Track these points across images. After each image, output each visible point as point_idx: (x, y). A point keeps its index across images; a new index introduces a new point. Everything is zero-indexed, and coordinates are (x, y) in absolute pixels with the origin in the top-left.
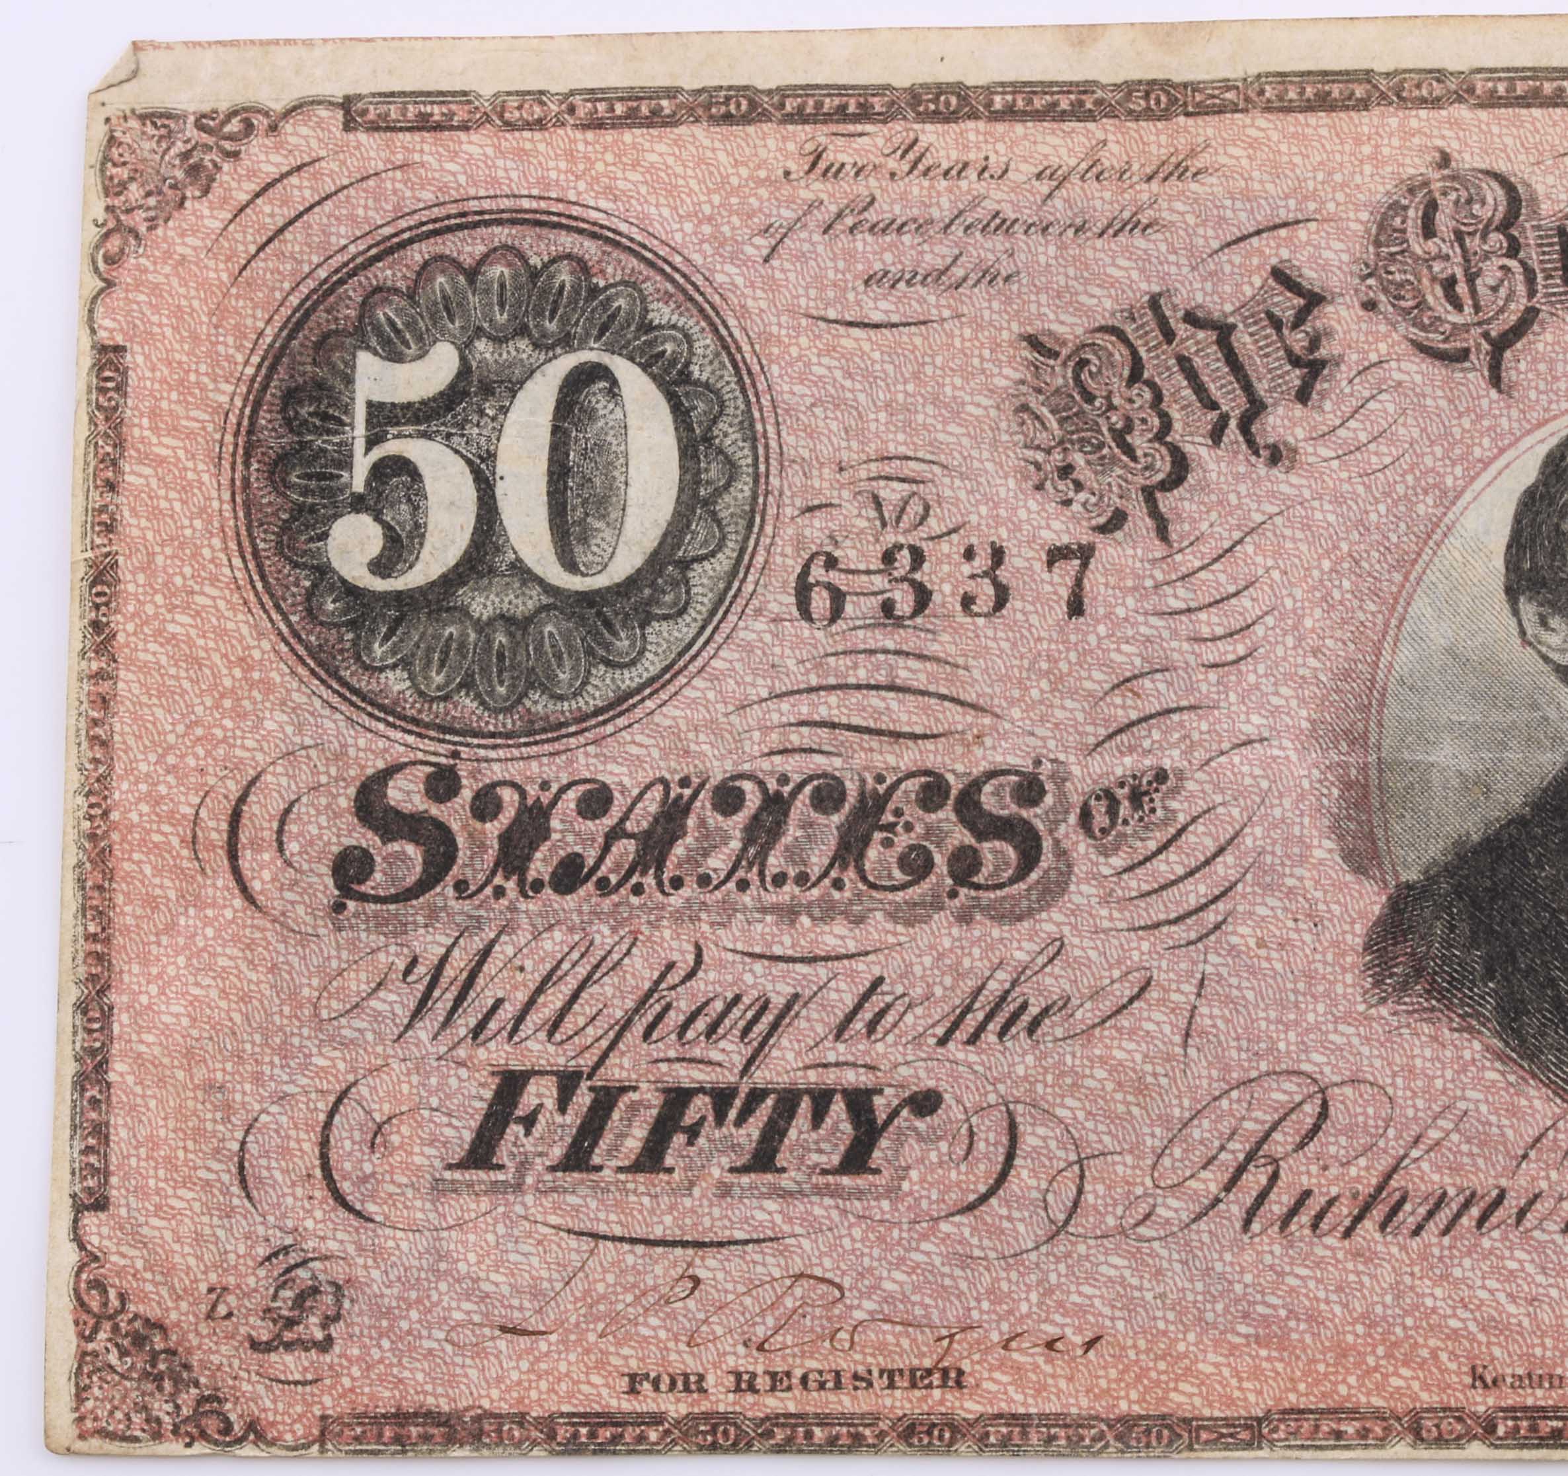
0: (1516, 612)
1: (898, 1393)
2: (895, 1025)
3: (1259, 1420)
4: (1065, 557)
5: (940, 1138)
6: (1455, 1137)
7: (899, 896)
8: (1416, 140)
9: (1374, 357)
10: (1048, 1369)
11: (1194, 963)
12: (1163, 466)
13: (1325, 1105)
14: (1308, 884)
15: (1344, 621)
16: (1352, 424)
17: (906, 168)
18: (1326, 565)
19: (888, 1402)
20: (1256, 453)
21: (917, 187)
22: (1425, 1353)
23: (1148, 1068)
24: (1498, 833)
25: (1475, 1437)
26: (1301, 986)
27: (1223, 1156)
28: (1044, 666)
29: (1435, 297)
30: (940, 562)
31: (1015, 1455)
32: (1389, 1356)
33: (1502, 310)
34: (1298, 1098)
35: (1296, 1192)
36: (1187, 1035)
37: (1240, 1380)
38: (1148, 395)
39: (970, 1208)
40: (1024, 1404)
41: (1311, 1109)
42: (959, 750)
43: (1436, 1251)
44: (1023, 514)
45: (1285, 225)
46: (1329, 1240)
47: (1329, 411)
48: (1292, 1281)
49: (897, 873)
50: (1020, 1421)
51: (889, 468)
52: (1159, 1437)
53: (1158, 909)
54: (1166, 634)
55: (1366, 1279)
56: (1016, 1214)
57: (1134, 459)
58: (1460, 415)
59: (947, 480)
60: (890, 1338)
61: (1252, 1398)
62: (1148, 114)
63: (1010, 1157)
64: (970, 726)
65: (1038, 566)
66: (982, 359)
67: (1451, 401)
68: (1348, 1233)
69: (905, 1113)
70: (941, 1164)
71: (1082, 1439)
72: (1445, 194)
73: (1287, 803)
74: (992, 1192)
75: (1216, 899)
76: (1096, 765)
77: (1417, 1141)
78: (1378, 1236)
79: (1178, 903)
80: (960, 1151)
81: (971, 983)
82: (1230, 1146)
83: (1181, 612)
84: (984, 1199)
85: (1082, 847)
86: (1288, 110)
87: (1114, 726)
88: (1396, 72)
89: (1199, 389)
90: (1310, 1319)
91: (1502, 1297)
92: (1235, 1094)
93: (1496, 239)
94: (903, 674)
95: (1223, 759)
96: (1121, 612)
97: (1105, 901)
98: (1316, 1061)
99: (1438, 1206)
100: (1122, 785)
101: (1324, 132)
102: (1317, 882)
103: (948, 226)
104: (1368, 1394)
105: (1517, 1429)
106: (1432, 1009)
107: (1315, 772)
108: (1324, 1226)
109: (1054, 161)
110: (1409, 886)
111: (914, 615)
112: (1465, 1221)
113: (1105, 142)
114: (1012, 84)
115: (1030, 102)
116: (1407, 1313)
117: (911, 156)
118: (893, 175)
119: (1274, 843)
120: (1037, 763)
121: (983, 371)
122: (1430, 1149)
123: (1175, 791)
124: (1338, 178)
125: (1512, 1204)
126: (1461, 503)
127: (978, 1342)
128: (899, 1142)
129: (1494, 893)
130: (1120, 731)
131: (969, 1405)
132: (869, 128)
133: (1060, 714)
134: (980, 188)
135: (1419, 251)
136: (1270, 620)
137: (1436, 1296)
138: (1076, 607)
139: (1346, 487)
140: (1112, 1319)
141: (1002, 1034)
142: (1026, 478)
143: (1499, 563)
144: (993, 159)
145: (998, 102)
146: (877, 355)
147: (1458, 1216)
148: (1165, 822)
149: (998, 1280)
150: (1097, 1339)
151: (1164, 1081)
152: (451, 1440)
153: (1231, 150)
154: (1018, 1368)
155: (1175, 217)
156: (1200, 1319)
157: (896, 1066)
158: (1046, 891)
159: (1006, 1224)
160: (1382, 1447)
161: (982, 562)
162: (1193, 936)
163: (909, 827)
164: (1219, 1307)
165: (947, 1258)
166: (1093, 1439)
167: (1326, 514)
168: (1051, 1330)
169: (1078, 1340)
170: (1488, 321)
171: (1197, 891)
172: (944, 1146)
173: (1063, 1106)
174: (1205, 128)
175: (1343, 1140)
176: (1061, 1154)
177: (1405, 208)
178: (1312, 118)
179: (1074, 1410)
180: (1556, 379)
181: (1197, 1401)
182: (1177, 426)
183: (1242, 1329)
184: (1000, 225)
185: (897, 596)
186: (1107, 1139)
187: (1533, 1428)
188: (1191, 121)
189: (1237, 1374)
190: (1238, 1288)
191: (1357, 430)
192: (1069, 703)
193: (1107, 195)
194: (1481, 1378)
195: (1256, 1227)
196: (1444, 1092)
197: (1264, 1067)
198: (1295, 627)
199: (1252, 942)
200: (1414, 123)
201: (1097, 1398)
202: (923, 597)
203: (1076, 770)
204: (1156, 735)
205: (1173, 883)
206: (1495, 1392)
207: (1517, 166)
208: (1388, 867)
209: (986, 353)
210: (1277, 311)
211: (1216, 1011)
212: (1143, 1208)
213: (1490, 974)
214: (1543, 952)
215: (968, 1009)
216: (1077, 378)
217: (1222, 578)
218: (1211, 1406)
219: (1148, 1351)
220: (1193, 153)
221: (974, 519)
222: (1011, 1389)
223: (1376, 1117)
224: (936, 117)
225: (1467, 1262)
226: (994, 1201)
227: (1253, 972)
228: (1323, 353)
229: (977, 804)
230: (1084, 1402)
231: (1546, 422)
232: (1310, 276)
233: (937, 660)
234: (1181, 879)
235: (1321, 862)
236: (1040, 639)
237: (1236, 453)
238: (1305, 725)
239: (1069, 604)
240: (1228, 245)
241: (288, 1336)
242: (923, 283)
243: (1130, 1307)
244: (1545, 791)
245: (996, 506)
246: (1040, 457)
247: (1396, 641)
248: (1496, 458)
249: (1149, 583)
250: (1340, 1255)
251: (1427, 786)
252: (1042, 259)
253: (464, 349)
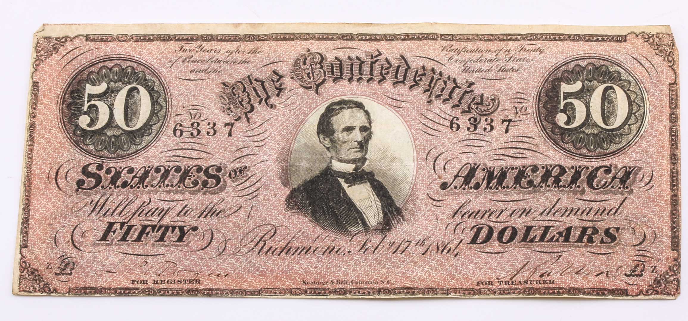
0: (319, 137)
1: (187, 284)
2: (189, 214)
3: (260, 290)
4: (228, 125)
5: (197, 236)
6: (301, 236)
7: (192, 189)
8: (303, 47)
9: (293, 88)
10: (217, 280)
11: (251, 203)
12: (249, 108)
13: (276, 230)
14: (274, 188)
15: (284, 138)
16: (288, 101)
17: (200, 50)
18: (281, 128)
19: (185, 286)
20: (268, 106)
21: (202, 54)
22: (294, 277)
23: (240, 223)
24: (313, 179)
25: (303, 294)
26: (272, 208)
27: (255, 240)
28: (223, 146)
29: (305, 76)
30: (203, 125)
31: (210, 296)
32: (286, 278)
33: (319, 79)
34: (270, 229)
35: (269, 247)
36: (249, 217)
37: (256, 283)
38: (247, 94)
39: (203, 249)
40: (212, 287)
41: (273, 231)
42: (205, 161)
43: (297, 258)
44: (220, 117)
45: (276, 62)
46: (275, 256)
47: (283, 98)
48: (268, 264)
49: (191, 185)
50: (211, 290)
51: (193, 107)
52: (239, 293)
53: (244, 193)
54: (248, 140)
55: (282, 263)
56: (212, 250)
57: (243, 107)
58: (309, 99)
59: (205, 110)
60: (186, 274)
61: (258, 286)
62: (249, 41)
63: (212, 239)
64: (207, 157)
65: (223, 127)
66: (213, 87)
67: (308, 96)
68: (279, 255)
69: (191, 231)
70: (197, 241)
71: (224, 293)
72: (308, 57)
73: (271, 173)
74: (207, 246)
75: (256, 191)
76: (233, 165)
77: (294, 237)
78: (285, 255)
79: (248, 192)
80: (201, 238)
81: (205, 206)
82: (256, 238)
83: (251, 136)
84: (206, 247)
85: (229, 181)
86: (278, 40)
87: (237, 158)
88: (300, 33)
89: (257, 93)
90: (271, 271)
91: (309, 267)
92: (258, 228)
93: (318, 65)
94: (194, 147)
95: (258, 164)
96: (239, 136)
97: (233, 191)
98: (274, 222)
99: (297, 250)
100: (238, 169)
101: (284, 45)
102: (276, 188)
103: (207, 61)
104: (282, 285)
105: (311, 292)
106: (298, 212)
107: (277, 167)
108: (274, 253)
109: (230, 49)
110: (295, 189)
111: (197, 135)
112: (303, 252)
113: (240, 46)
114: (222, 34)
115: (225, 38)
116: (290, 270)
117: (201, 48)
118: (197, 51)
119: (268, 180)
120: (221, 164)
121: (213, 89)
122: (296, 239)
123: (248, 170)
124: (287, 53)
125: (312, 249)
126: (309, 116)
127: (203, 275)
128: (189, 236)
129: (312, 190)
130: (238, 159)
131: (201, 287)
132: (192, 42)
133: (226, 155)
134: (215, 54)
135: (302, 67)
136: (269, 138)
137: (296, 267)
138: (230, 135)
139: (286, 113)
140: (231, 271)
141: (211, 216)
142: (221, 110)
143: (316, 128)
144: (217, 49)
145: (219, 38)
146: (192, 86)
147: (301, 251)
148: (246, 176)
149: (208, 263)
150: (228, 274)
151: (243, 225)
152: (95, 293)
153: (266, 48)
154: (211, 280)
155: (253, 61)
156: (249, 271)
157: (189, 222)
158: (221, 189)
159: (210, 252)
160: (284, 295)
161: (211, 126)
162: (251, 198)
163: (194, 176)
164: (252, 269)
165: (198, 259)
166: (226, 294)
167: (281, 118)
168: (219, 273)
169: (224, 275)
170: (316, 81)
171: (252, 189)
172: (198, 237)
173: (223, 230)
174: (261, 44)
175: (279, 237)
176: (222, 239)
177: (300, 59)
178: (282, 42)
179: (222, 288)
180: (329, 92)
181: (247, 286)
182: (252, 100)
183: (257, 273)
184: (218, 61)
185: (194, 132)
186: (231, 236)
187: (315, 292)
188: (258, 42)
189: (255, 281)
190: (256, 265)
191: (289, 102)
192: (228, 153)
193: (240, 56)
194: (305, 282)
195: (261, 253)
196: (300, 228)
197: (264, 223)
198: (274, 139)
199: (262, 199)
200: (303, 43)
201: (227, 286)
202: (199, 132)
203: (228, 166)
204: (245, 159)
205: (247, 188)
206: (307, 285)
207: (323, 52)
208: (291, 185)
209: (214, 86)
210: (273, 79)
211: (255, 212)
212: (238, 250)
213: (310, 205)
214: (321, 201)
215: (204, 211)
216: (232, 91)
217: (260, 130)
218: (250, 287)
219: (237, 277)
220: (258, 48)
221: (210, 117)
222: (210, 284)
223: (286, 233)
224: (206, 40)
225: (303, 260)
226: (208, 248)
227: (263, 205)
228: (282, 87)
229: (208, 172)
230: (224, 286)
231: (327, 101)
232: (280, 72)
233: (201, 144)
234: (249, 187)
235: (277, 184)
236: (222, 141)
237: (264, 106)
238: (275, 158)
239: (229, 134)
240: (264, 66)
241: (63, 272)
242: (202, 72)
243: (234, 268)
244: (323, 171)
245: (215, 115)
246: (224, 106)
247: (294, 142)
248: (316, 107)
249: (245, 130)
250: (277, 259)
251: (299, 170)
252: (226, 68)
253: (108, 84)
